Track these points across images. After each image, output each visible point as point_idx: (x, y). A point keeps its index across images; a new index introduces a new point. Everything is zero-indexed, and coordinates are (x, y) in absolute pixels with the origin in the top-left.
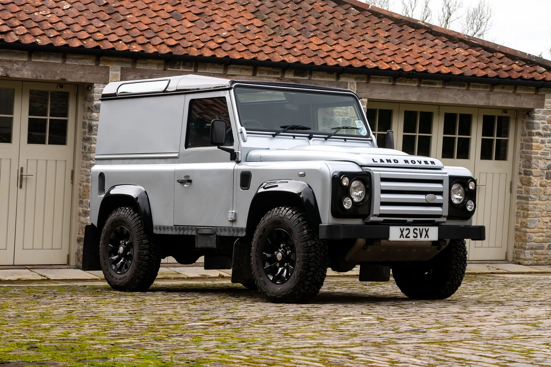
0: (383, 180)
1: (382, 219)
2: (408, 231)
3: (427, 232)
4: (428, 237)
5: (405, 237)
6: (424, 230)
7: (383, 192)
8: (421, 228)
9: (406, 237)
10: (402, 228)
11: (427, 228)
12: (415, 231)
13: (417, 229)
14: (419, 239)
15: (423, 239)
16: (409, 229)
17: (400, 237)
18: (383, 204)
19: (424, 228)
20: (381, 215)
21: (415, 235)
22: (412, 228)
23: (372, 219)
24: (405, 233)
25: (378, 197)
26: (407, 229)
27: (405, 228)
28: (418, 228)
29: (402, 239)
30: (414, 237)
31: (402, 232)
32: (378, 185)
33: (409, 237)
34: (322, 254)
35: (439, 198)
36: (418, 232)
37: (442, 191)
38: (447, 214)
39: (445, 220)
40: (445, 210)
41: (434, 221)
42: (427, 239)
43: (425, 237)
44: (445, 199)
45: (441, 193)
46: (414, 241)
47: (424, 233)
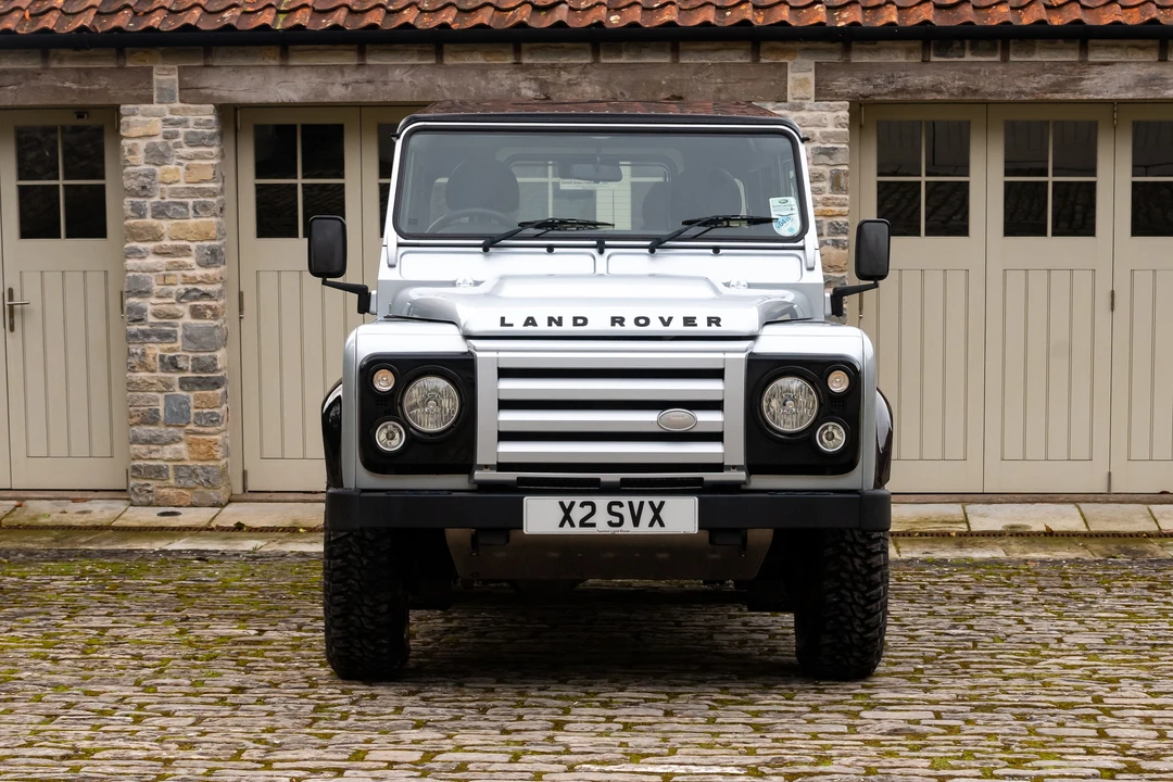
0: (505, 373)
1: (512, 476)
2: (588, 509)
3: (657, 511)
4: (662, 525)
5: (577, 523)
6: (647, 507)
7: (505, 405)
8: (636, 500)
9: (583, 524)
10: (567, 500)
11: (657, 500)
12: (615, 509)
13: (621, 505)
14: (628, 528)
15: (644, 528)
16: (593, 505)
17: (562, 525)
18: (505, 436)
19: (646, 499)
20: (502, 467)
21: (616, 520)
22: (602, 502)
23: (479, 475)
24: (578, 514)
25: (489, 418)
26: (582, 505)
27: (579, 500)
28: (625, 500)
29: (567, 529)
30: (610, 524)
31: (567, 511)
32: (489, 388)
33: (593, 525)
35: (707, 420)
36: (625, 511)
37: (720, 398)
38: (741, 461)
39: (741, 476)
40: (730, 451)
41: (702, 479)
42: (657, 529)
43: (651, 525)
44: (731, 420)
45: (716, 405)
46: (613, 536)
47: (647, 514)
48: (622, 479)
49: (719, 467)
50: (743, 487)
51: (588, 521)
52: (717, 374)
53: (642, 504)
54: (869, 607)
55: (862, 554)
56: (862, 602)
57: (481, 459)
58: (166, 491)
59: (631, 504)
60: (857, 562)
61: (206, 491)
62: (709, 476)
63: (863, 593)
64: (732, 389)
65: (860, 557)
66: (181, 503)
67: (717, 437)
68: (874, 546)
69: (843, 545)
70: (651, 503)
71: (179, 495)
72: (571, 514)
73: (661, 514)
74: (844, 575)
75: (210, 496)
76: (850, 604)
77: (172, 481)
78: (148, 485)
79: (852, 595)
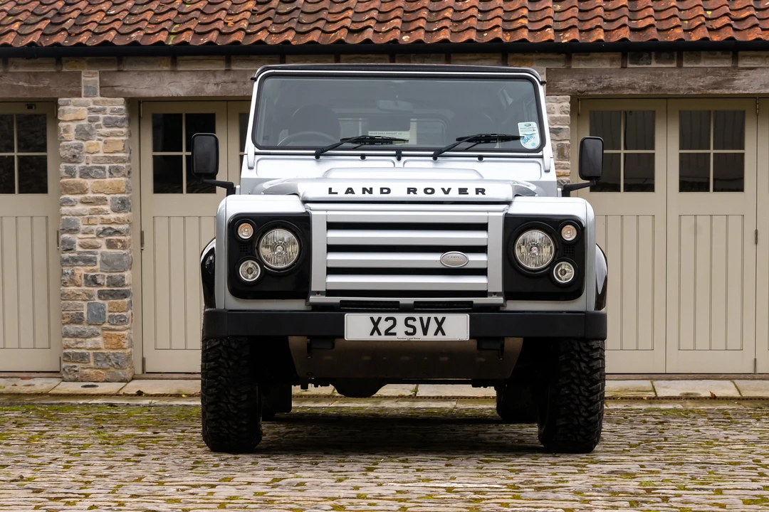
0: (332, 226)
1: (336, 300)
2: (391, 323)
3: (440, 324)
4: (444, 334)
5: (383, 333)
6: (433, 321)
7: (332, 248)
8: (425, 316)
9: (387, 333)
10: (376, 316)
11: (440, 316)
12: (410, 322)
13: (414, 319)
14: (419, 336)
15: (430, 337)
16: (394, 320)
17: (372, 334)
18: (332, 271)
19: (432, 316)
20: (329, 293)
21: (411, 330)
22: (400, 318)
23: (313, 299)
24: (383, 326)
25: (321, 259)
26: (387, 319)
27: (384, 316)
28: (417, 316)
29: (376, 337)
30: (407, 333)
31: (376, 324)
32: (321, 237)
33: (395, 334)
34: (231, 364)
35: (475, 259)
36: (417, 324)
37: (485, 244)
38: (499, 289)
39: (500, 300)
40: (493, 282)
41: (472, 302)
42: (440, 337)
43: (436, 334)
44: (493, 260)
45: (482, 249)
46: (408, 342)
47: (433, 326)
48: (415, 302)
49: (484, 294)
50: (502, 309)
51: (391, 331)
52: (483, 227)
53: (429, 319)
54: (591, 398)
55: (586, 359)
56: (587, 394)
57: (314, 288)
58: (87, 371)
59: (421, 319)
60: (583, 365)
61: (116, 371)
62: (477, 300)
63: (587, 388)
64: (493, 238)
65: (585, 362)
66: (98, 379)
67: (482, 272)
68: (595, 354)
69: (573, 352)
70: (436, 319)
71: (96, 374)
72: (379, 326)
73: (443, 326)
74: (573, 374)
75: (119, 375)
76: (578, 396)
77: (92, 364)
78: (75, 366)
79: (579, 389)
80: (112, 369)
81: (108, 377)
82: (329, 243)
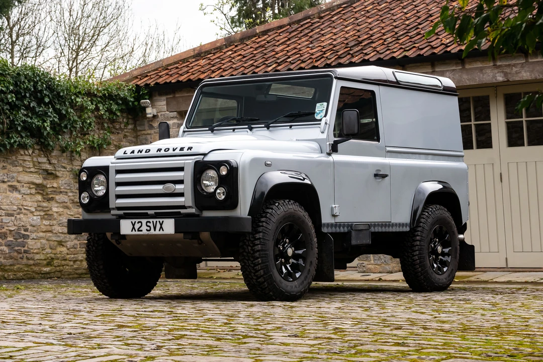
0: (117, 172)
1: (121, 212)
2: (140, 224)
3: (161, 225)
4: (163, 230)
5: (137, 230)
6: (158, 223)
7: (118, 184)
8: (155, 220)
9: (139, 230)
10: (133, 221)
11: (161, 220)
12: (148, 224)
13: (150, 222)
14: (152, 232)
15: (157, 232)
16: (141, 222)
17: (132, 231)
18: (118, 196)
19: (158, 220)
21: (148, 228)
22: (144, 221)
23: (113, 212)
24: (137, 226)
25: (113, 190)
26: (138, 223)
27: (137, 221)
28: (151, 220)
29: (134, 233)
30: (147, 230)
31: (134, 225)
32: (113, 178)
33: (141, 231)
35: (179, 187)
36: (151, 225)
37: (182, 179)
38: (192, 204)
39: (193, 211)
40: (187, 200)
41: (180, 212)
42: (161, 232)
43: (160, 230)
44: (186, 187)
45: (181, 182)
46: (148, 235)
47: (158, 226)
48: (155, 213)
49: (184, 207)
51: (140, 229)
52: (181, 169)
53: (156, 222)
54: (255, 268)
55: (251, 245)
56: (252, 265)
57: (111, 206)
58: (370, 266)
59: (153, 222)
60: (250, 248)
61: (385, 266)
62: (183, 211)
63: (252, 261)
64: (187, 175)
65: (250, 246)
66: (376, 271)
67: (181, 195)
68: (256, 242)
69: (245, 241)
70: (159, 221)
71: (375, 268)
72: (135, 226)
73: (163, 226)
74: (245, 254)
75: (386, 268)
76: (248, 266)
77: (372, 262)
78: (363, 263)
79: (248, 262)
80: (383, 265)
81: (381, 270)
82: (116, 181)
